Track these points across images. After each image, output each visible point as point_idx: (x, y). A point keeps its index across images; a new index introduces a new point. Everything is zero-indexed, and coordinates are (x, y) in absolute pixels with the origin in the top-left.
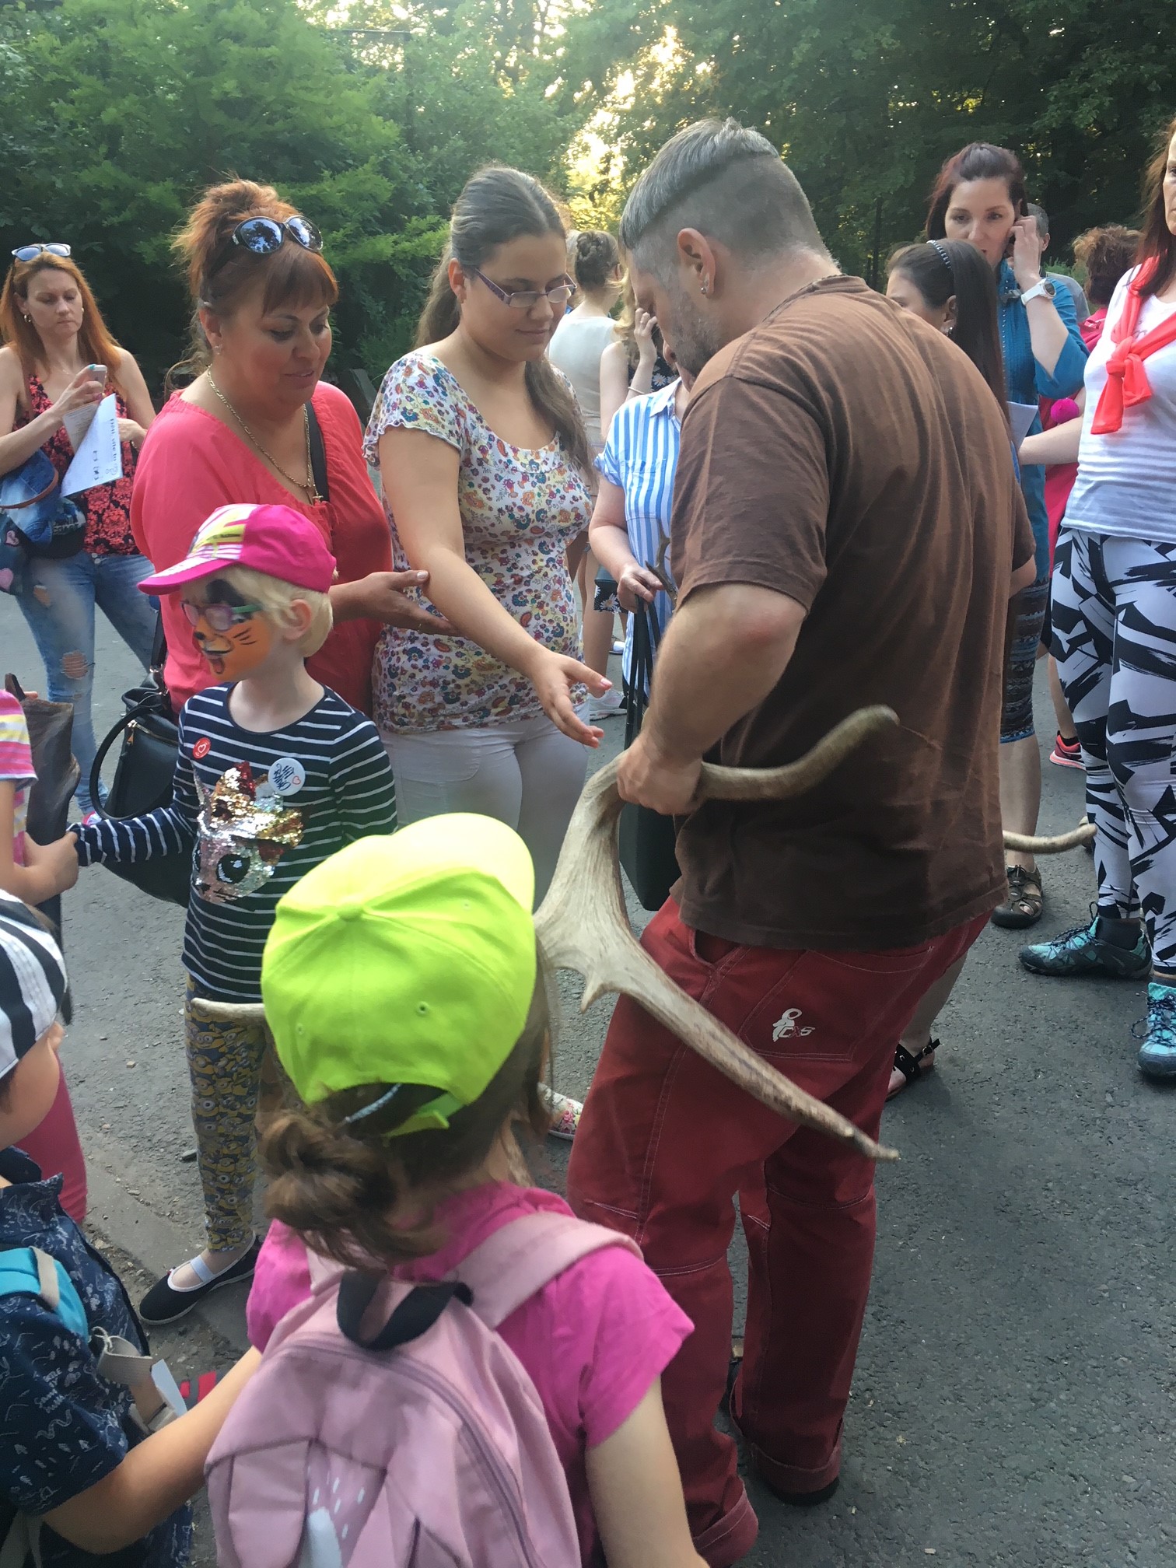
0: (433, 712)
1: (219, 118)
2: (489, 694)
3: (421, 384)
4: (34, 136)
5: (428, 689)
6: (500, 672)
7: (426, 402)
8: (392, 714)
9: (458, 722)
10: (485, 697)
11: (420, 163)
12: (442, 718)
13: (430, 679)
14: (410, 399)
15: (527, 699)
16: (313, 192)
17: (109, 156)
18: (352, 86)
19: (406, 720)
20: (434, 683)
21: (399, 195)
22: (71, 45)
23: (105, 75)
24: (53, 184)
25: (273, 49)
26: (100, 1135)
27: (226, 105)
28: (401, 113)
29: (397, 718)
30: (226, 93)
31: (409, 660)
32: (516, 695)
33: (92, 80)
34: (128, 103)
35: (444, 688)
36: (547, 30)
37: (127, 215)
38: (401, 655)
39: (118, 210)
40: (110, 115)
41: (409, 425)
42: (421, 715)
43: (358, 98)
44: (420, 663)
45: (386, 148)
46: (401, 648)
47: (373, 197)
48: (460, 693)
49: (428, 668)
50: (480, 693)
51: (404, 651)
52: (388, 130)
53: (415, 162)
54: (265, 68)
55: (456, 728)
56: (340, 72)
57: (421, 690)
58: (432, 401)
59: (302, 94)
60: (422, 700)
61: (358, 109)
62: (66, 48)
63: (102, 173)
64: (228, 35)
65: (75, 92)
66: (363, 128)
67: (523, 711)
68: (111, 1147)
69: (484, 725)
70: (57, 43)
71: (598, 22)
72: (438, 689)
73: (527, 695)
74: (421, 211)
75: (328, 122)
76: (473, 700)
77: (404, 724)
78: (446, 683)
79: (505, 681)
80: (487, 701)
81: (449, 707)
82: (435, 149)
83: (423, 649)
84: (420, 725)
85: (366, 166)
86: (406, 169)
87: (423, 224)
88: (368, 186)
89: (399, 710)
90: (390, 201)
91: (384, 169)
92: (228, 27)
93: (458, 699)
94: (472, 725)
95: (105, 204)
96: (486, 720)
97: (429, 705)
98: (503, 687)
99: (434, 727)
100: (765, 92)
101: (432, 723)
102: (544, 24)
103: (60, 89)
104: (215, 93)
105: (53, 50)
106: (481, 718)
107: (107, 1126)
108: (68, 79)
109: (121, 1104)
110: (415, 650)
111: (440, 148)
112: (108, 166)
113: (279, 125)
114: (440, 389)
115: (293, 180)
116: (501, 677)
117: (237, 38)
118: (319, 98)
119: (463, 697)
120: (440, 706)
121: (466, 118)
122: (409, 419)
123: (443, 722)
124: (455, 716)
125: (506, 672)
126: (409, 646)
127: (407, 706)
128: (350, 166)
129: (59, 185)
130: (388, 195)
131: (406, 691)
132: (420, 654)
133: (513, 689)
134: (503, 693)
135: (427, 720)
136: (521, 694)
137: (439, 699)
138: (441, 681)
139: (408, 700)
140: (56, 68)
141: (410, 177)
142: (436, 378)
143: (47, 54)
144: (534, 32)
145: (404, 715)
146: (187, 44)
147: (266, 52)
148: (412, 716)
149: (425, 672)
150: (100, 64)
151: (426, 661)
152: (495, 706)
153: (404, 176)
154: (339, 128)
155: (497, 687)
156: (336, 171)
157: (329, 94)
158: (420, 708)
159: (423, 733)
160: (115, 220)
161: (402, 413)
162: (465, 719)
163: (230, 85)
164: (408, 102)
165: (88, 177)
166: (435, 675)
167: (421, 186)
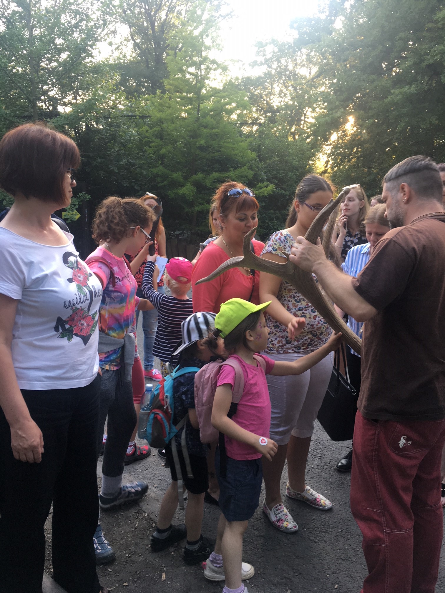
0: (282, 346)
1: (198, 152)
2: (301, 341)
3: (280, 239)
4: (138, 157)
5: (281, 339)
6: (305, 334)
7: (280, 245)
8: (268, 347)
9: (290, 351)
10: (300, 343)
11: (262, 165)
12: (285, 349)
13: (281, 335)
14: (275, 244)
15: (314, 344)
16: (227, 175)
17: (161, 164)
18: (241, 141)
19: (273, 349)
20: (283, 337)
21: (255, 175)
22: (153, 130)
23: (162, 139)
24: (142, 173)
25: (217, 130)
26: (154, 488)
27: (201, 148)
28: (257, 149)
29: (269, 348)
30: (202, 144)
31: (275, 329)
32: (310, 343)
33: (158, 141)
34: (169, 147)
35: (286, 339)
36: (306, 119)
37: (166, 183)
38: (272, 327)
39: (163, 181)
40: (163, 151)
41: (274, 252)
42: (278, 347)
43: (244, 145)
44: (278, 330)
45: (251, 161)
46: (272, 325)
47: (246, 177)
48: (291, 341)
49: (281, 332)
50: (298, 341)
51: (273, 326)
52: (253, 155)
53: (261, 165)
54: (215, 136)
55: (290, 353)
56: (238, 137)
57: (278, 339)
58: (282, 245)
59: (225, 144)
60: (278, 343)
61: (243, 149)
62: (151, 130)
63: (160, 169)
64: (203, 126)
65: (152, 144)
66: (245, 155)
67: (312, 349)
68: (157, 493)
69: (299, 353)
70: (149, 129)
71: (327, 118)
72: (284, 339)
73: (314, 343)
74: (262, 181)
75: (233, 153)
76: (296, 343)
77: (272, 350)
78: (287, 337)
79: (307, 338)
80: (300, 344)
81: (287, 345)
82: (268, 161)
83: (280, 325)
84: (277, 351)
85: (245, 167)
86: (258, 167)
87: (263, 185)
88: (245, 173)
89: (271, 346)
90: (252, 178)
91: (251, 168)
92: (204, 124)
93: (290, 343)
94: (295, 352)
95: (159, 179)
96: (299, 351)
97: (281, 344)
98: (306, 340)
99: (282, 352)
100: (387, 140)
101: (281, 350)
102: (305, 117)
103: (148, 143)
104: (198, 144)
105: (147, 131)
106: (298, 350)
107: (156, 485)
108: (151, 140)
109: (160, 478)
110: (277, 325)
111: (270, 160)
112: (161, 167)
113: (217, 154)
114: (286, 240)
115: (220, 171)
116: (305, 336)
117: (205, 127)
118: (231, 145)
119: (293, 342)
120: (285, 345)
121: (279, 150)
122: (274, 251)
123: (285, 350)
124: (289, 348)
125: (307, 335)
126: (275, 324)
127: (273, 344)
128: (239, 166)
129: (145, 173)
130: (252, 176)
131: (273, 339)
132: (279, 327)
133: (309, 340)
134: (306, 342)
135: (280, 349)
136: (311, 343)
137: (284, 342)
138: (285, 336)
139: (274, 342)
140: (146, 137)
141: (259, 170)
142: (285, 237)
143: (145, 133)
144: (302, 120)
145: (272, 348)
146: (189, 128)
147: (215, 131)
148: (275, 348)
149: (280, 333)
150: (160, 136)
151: (281, 329)
152: (303, 346)
153: (257, 170)
154: (236, 155)
155: (304, 340)
156: (235, 168)
157: (234, 144)
158: (278, 345)
159: (278, 354)
160: (162, 184)
161: (273, 249)
162: (293, 350)
163: (202, 142)
164: (259, 146)
165: (154, 171)
166: (283, 334)
167: (262, 173)
